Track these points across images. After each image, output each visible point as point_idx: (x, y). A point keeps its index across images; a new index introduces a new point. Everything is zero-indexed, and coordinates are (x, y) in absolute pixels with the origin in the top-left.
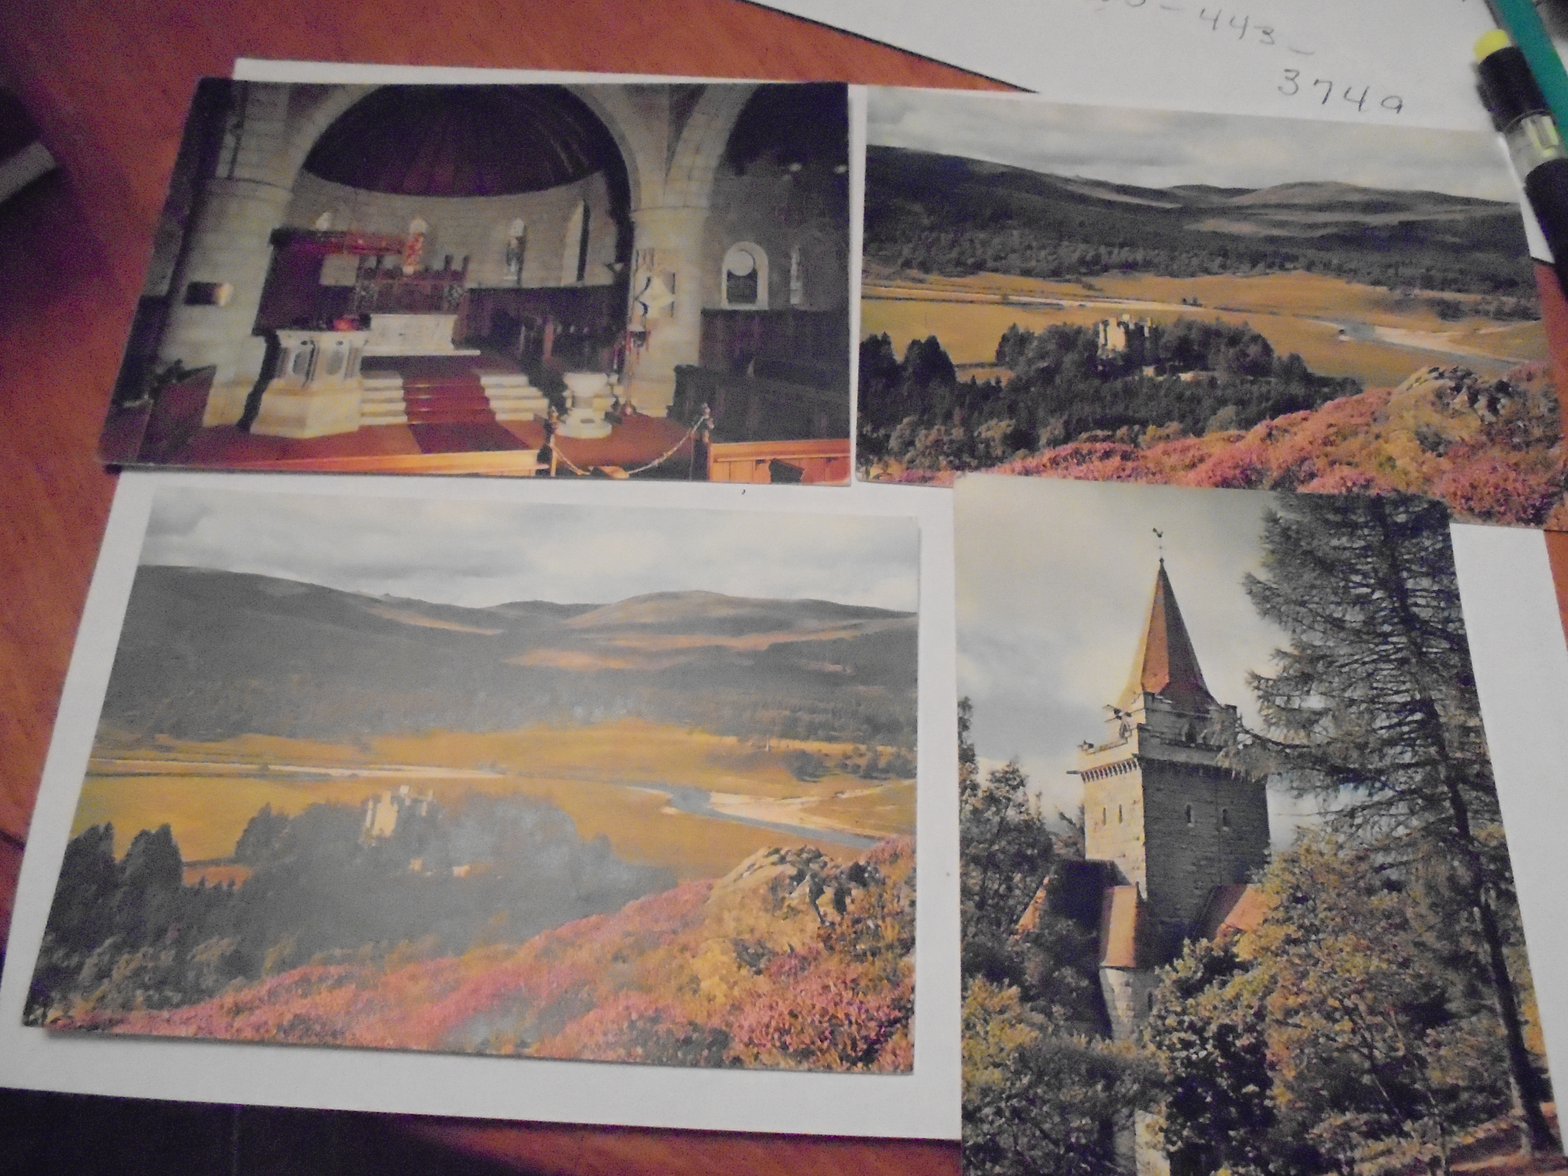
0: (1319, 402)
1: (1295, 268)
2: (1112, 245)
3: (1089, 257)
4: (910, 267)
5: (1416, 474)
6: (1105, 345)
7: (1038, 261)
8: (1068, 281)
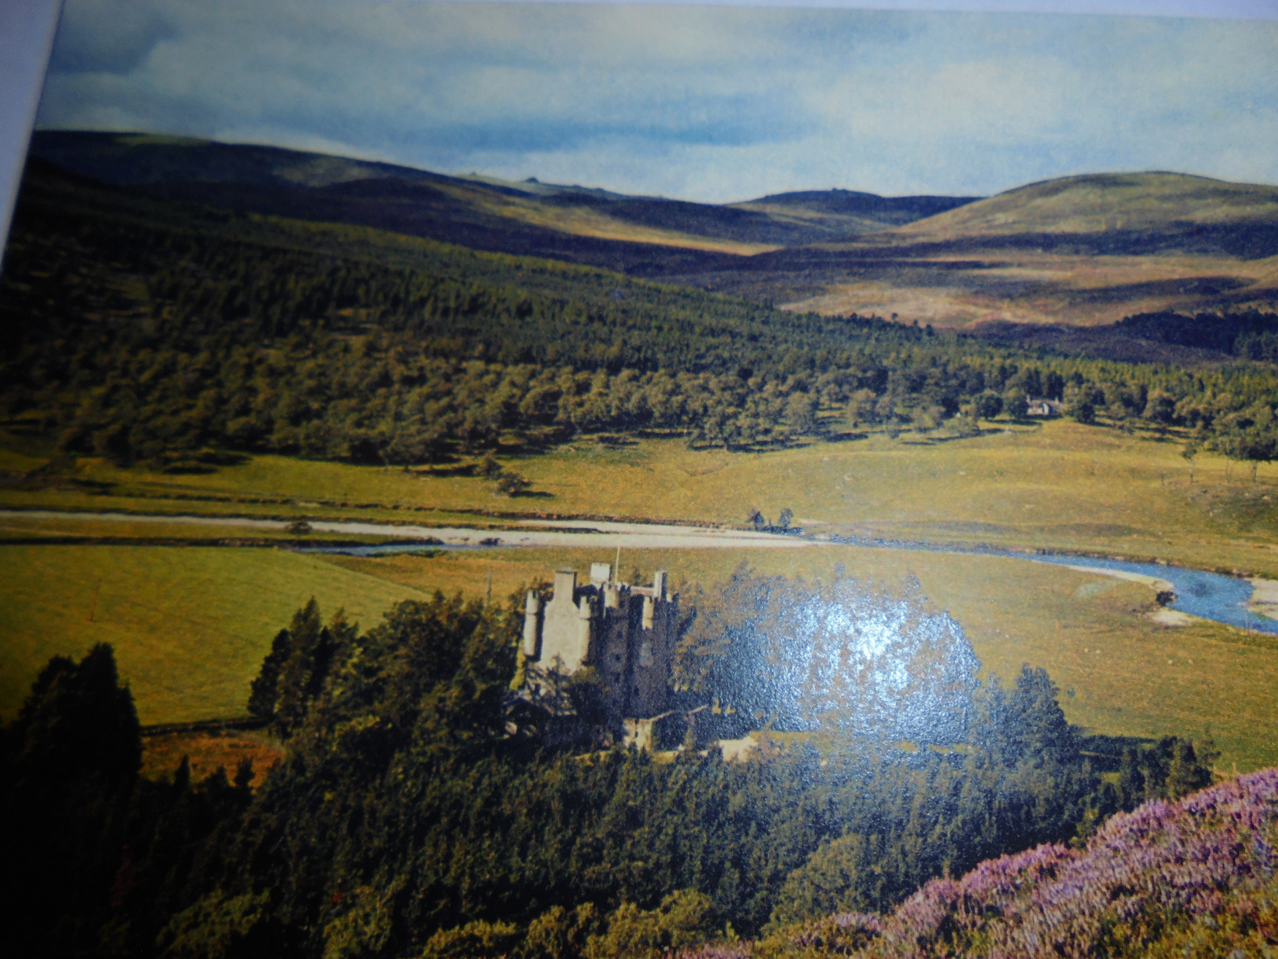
0: (1090, 815)
1: (1053, 415)
2: (591, 366)
3: (526, 405)
4: (89, 452)
6: (536, 657)
7: (398, 417)
8: (467, 472)
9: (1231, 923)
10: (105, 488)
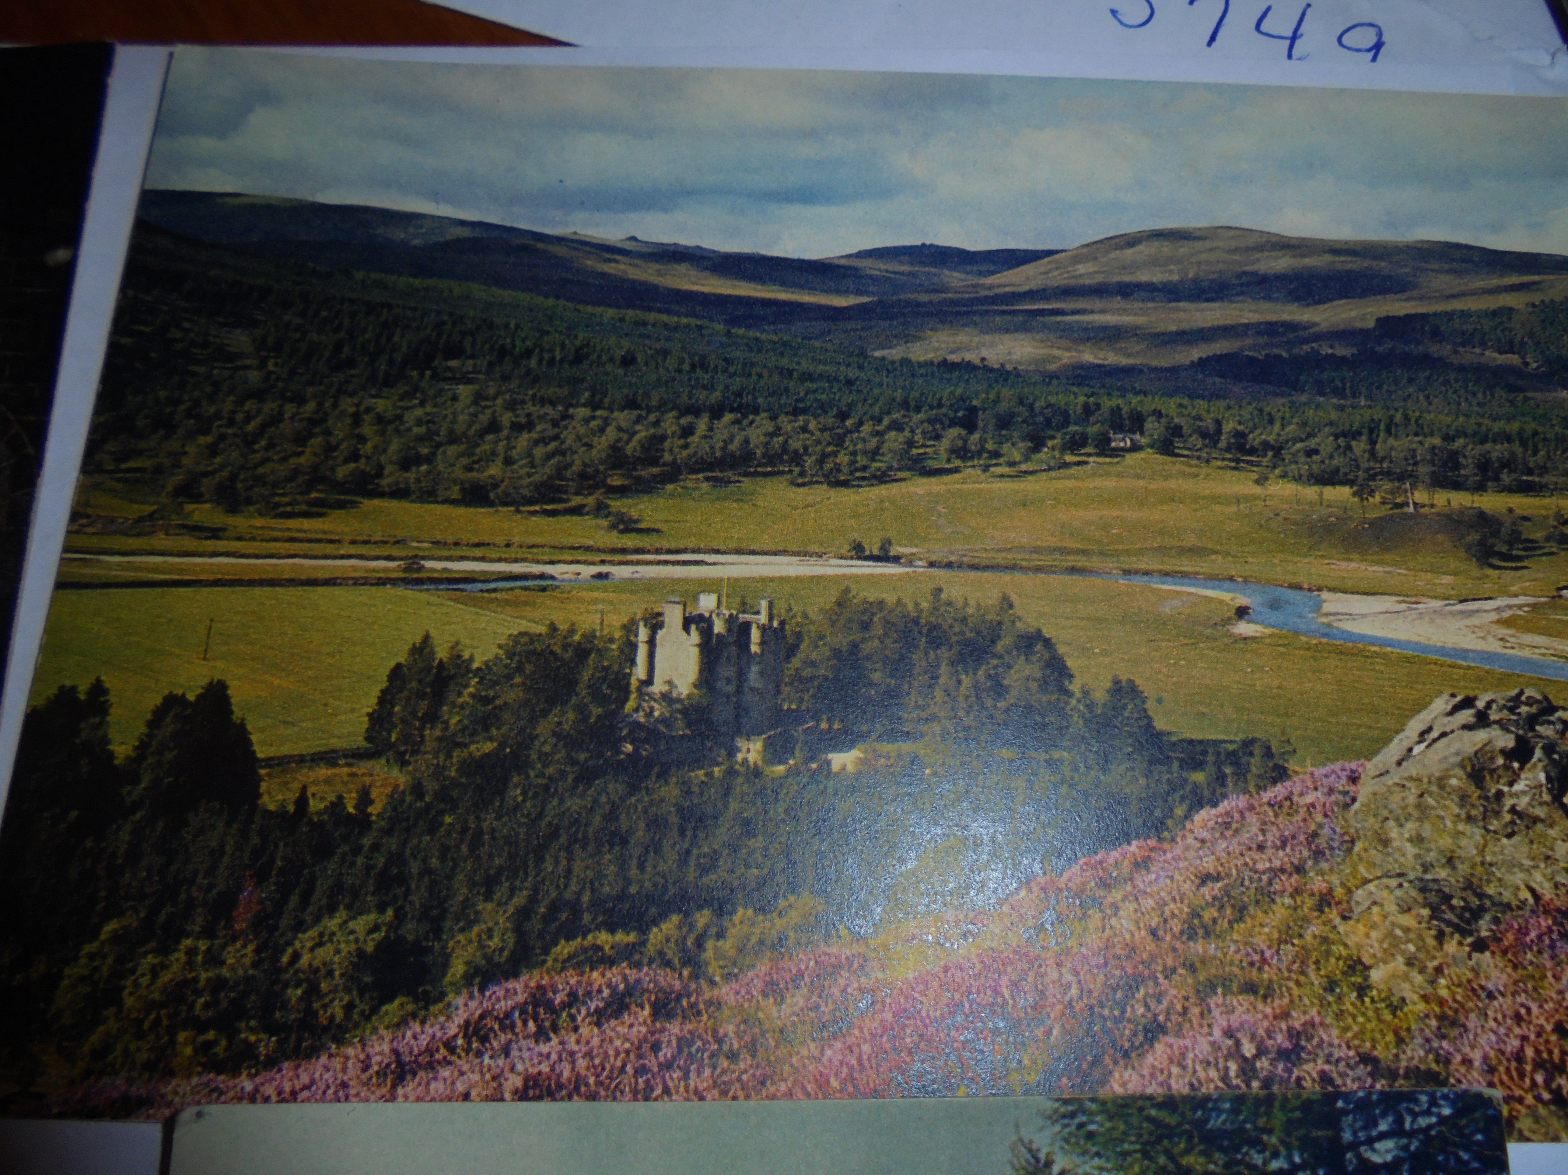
0: (1180, 811)
1: (1136, 448)
2: (695, 411)
3: (632, 448)
4: (197, 498)
5: (1421, 1007)
6: (649, 681)
7: (508, 461)
8: (577, 511)
9: (1309, 902)
10: (215, 533)
